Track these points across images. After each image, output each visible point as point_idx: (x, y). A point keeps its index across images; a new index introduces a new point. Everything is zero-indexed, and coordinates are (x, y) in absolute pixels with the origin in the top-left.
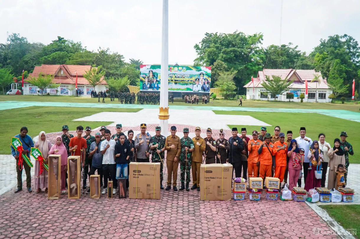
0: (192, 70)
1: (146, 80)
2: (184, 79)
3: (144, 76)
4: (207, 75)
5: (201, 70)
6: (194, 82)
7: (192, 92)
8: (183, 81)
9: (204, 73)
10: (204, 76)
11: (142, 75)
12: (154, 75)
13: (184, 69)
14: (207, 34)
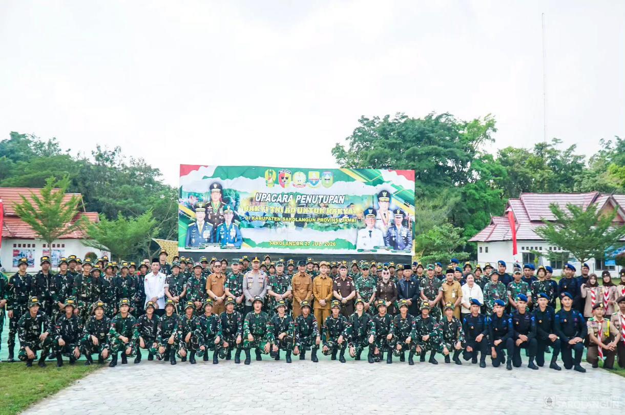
0: (354, 180)
1: (200, 215)
2: (328, 212)
3: (193, 201)
4: (400, 196)
5: (381, 182)
6: (360, 220)
7: (354, 252)
8: (325, 216)
9: (392, 191)
10: (393, 199)
11: (185, 199)
12: (225, 200)
13: (327, 177)
14: (363, 120)
